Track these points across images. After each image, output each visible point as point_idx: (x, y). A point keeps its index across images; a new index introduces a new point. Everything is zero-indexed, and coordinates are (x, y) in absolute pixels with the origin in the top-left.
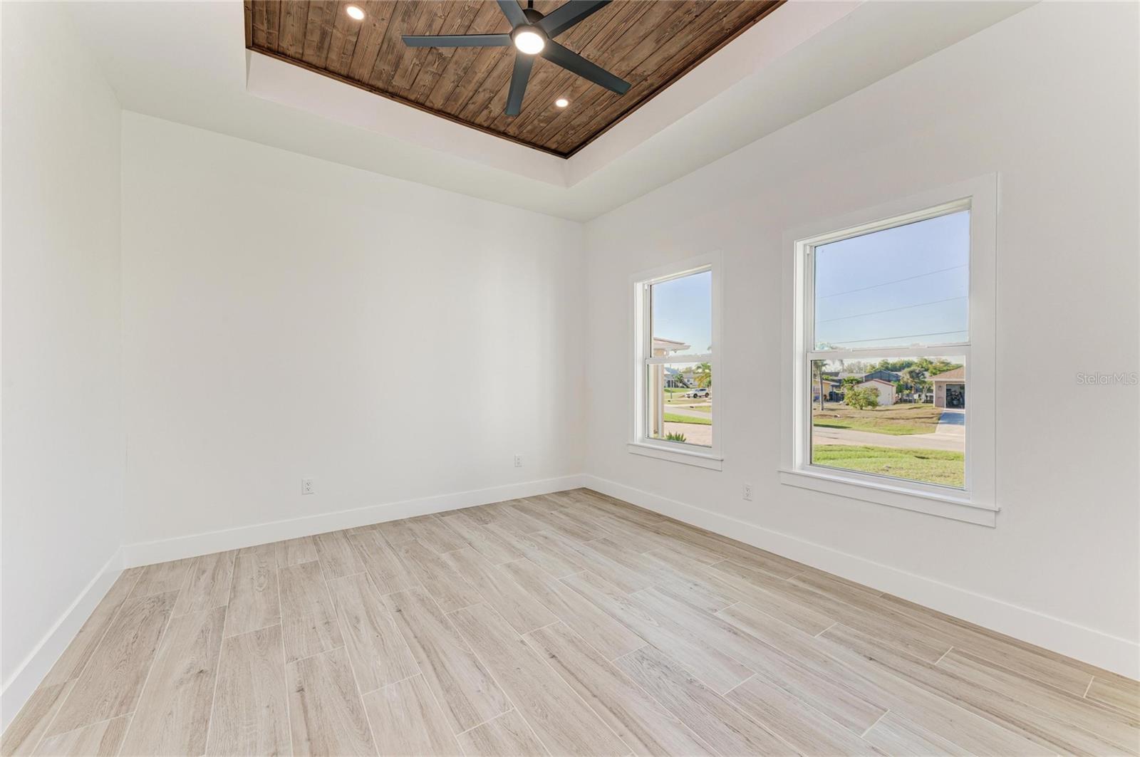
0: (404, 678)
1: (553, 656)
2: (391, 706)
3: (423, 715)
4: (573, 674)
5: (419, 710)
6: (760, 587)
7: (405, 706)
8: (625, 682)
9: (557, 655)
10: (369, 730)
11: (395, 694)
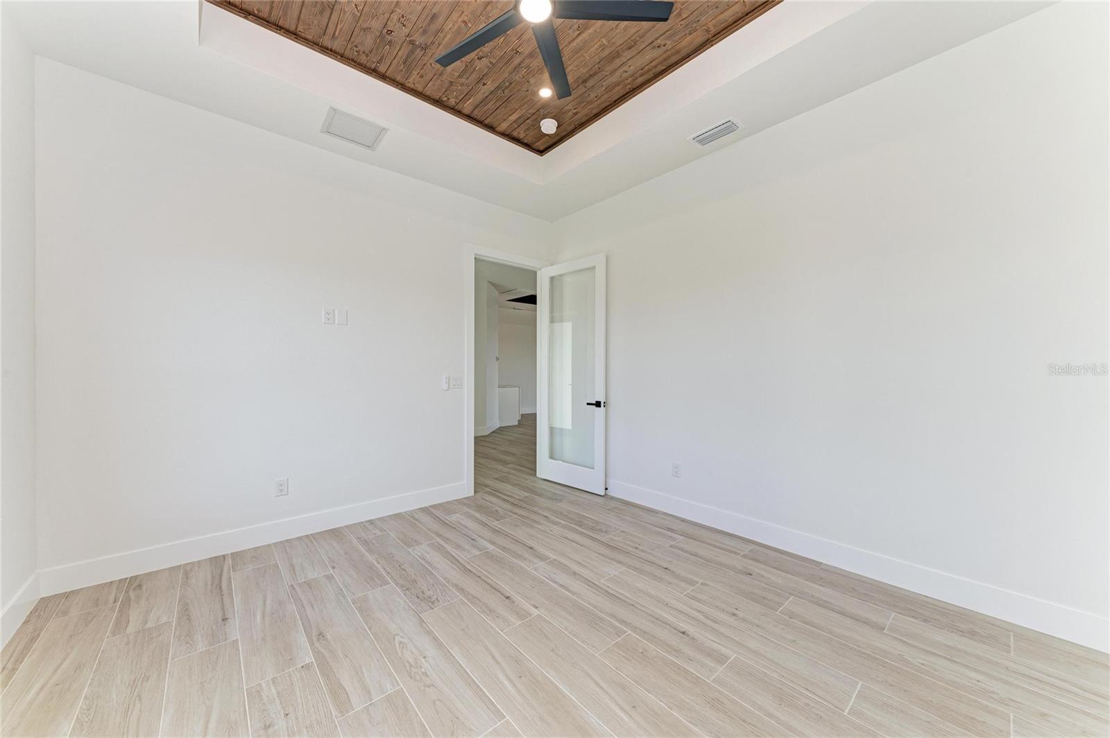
1: (507, 598)
4: (493, 587)
8: (456, 586)
9: (505, 599)
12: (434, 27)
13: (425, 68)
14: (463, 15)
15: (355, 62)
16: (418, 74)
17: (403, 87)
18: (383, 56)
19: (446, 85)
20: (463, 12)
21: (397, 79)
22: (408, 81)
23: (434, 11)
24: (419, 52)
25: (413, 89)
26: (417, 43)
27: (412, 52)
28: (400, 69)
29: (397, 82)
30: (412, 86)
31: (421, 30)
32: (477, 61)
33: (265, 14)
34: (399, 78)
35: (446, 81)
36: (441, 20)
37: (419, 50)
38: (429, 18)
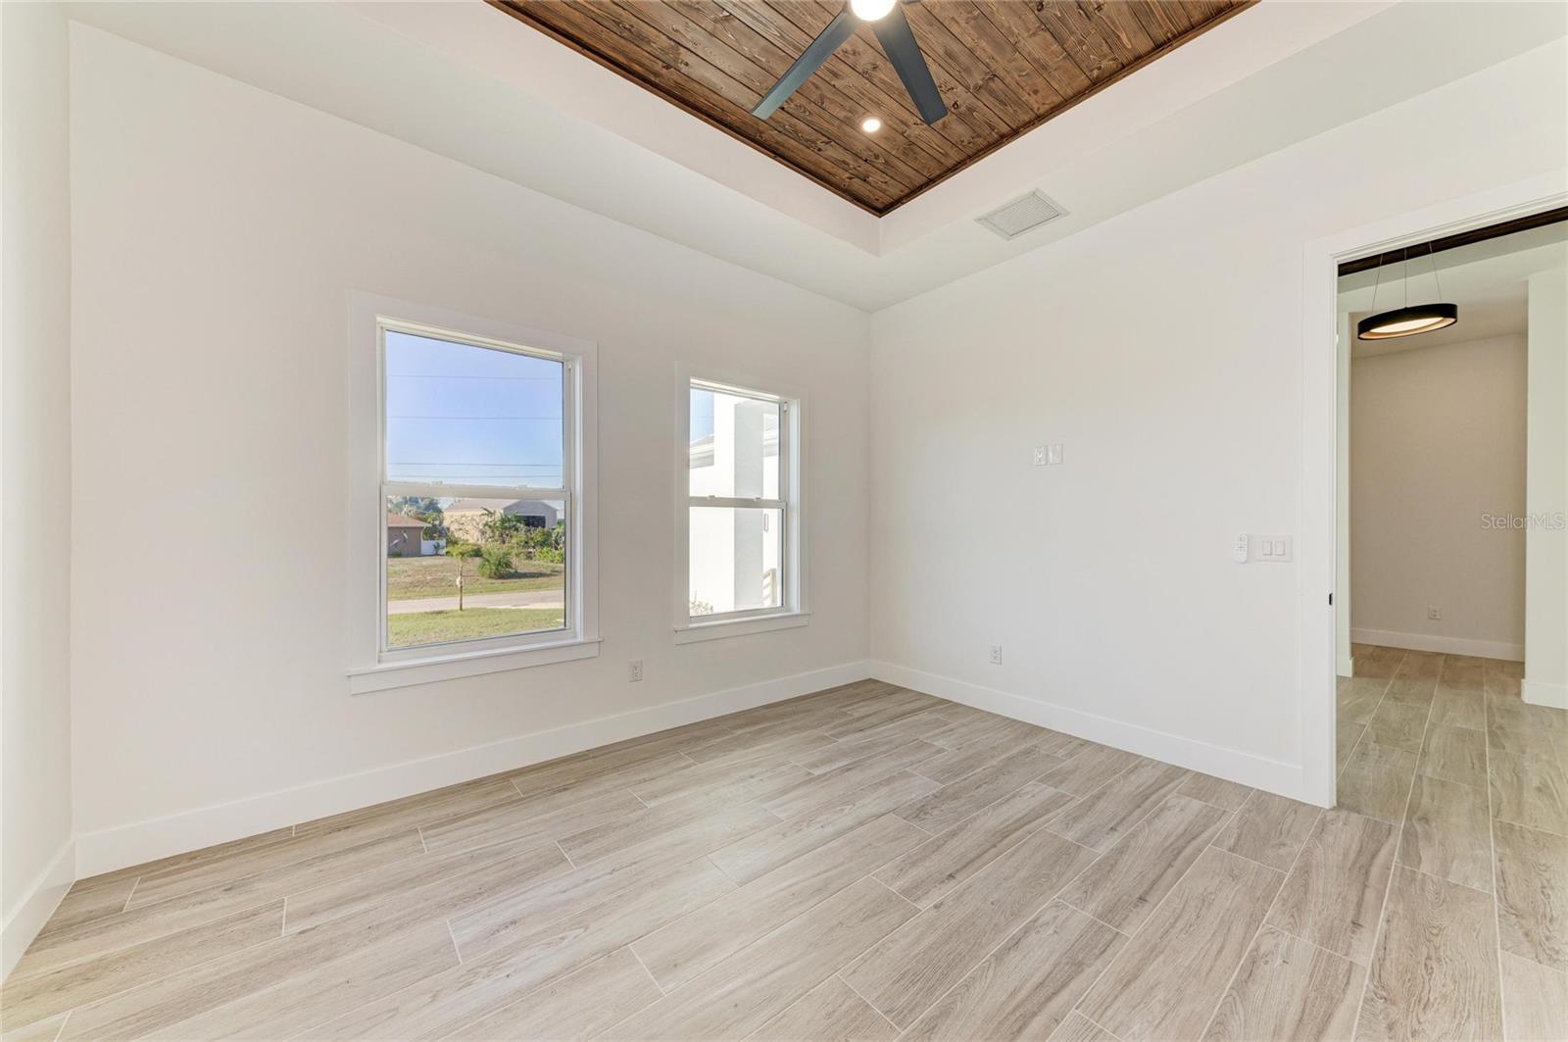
0: (1101, 1030)
2: (1157, 1022)
3: (1136, 977)
5: (1133, 985)
6: (757, 745)
7: (1142, 1005)
10: (1209, 1031)
11: (1136, 1028)
12: (965, 59)
13: (1023, 84)
14: (958, 19)
15: (982, 149)
16: (1029, 94)
17: (1040, 119)
18: (986, 122)
19: (1069, 65)
20: (953, 18)
21: (1027, 119)
22: (1035, 110)
23: (941, 52)
24: (996, 85)
25: (1052, 108)
26: (981, 83)
27: (991, 92)
28: (1011, 111)
29: (1029, 122)
30: (1047, 107)
31: (963, 74)
32: (1044, 12)
33: (907, 191)
34: (1026, 118)
35: (1060, 63)
36: (955, 47)
37: (991, 84)
38: (950, 61)
